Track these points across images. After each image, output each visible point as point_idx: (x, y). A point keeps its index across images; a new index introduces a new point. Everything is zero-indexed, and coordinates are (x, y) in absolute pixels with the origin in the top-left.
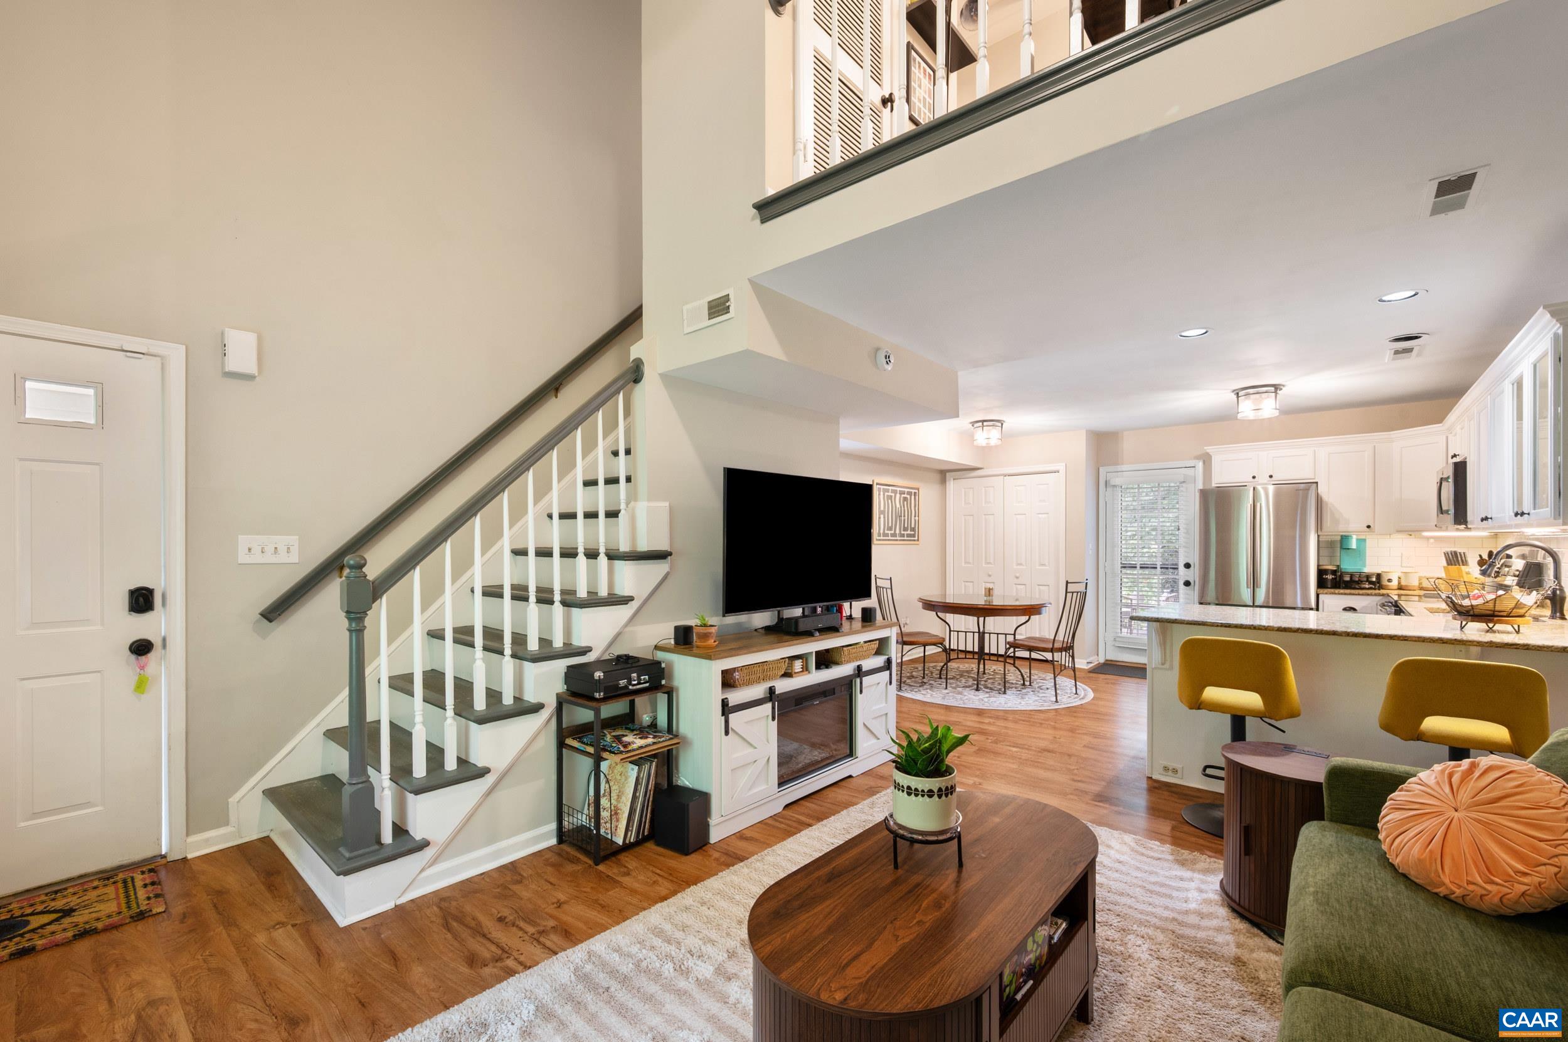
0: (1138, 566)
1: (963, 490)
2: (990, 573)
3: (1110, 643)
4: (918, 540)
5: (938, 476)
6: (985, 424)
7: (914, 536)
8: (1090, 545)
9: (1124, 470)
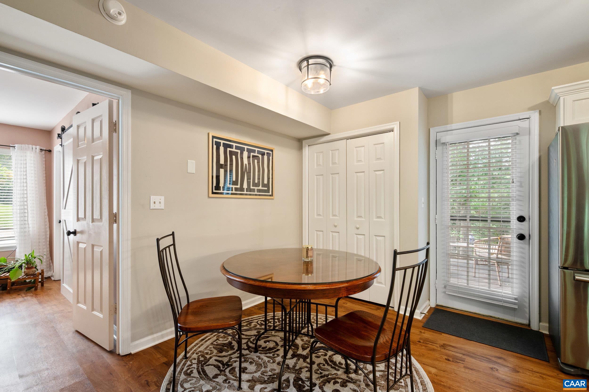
0: (468, 219)
1: (315, 154)
2: (336, 224)
3: (440, 290)
4: (272, 195)
5: (296, 143)
6: (311, 61)
7: (268, 191)
8: (423, 199)
9: (453, 128)
